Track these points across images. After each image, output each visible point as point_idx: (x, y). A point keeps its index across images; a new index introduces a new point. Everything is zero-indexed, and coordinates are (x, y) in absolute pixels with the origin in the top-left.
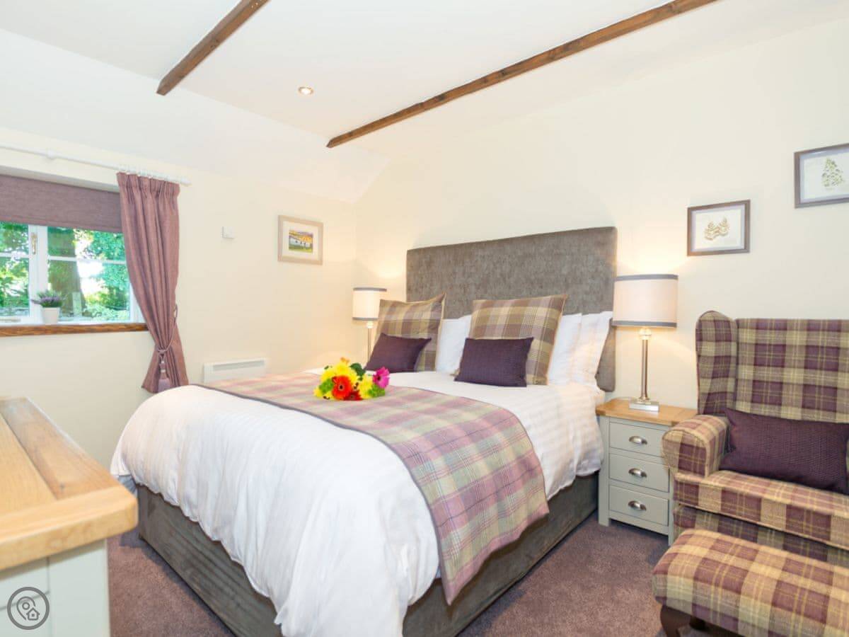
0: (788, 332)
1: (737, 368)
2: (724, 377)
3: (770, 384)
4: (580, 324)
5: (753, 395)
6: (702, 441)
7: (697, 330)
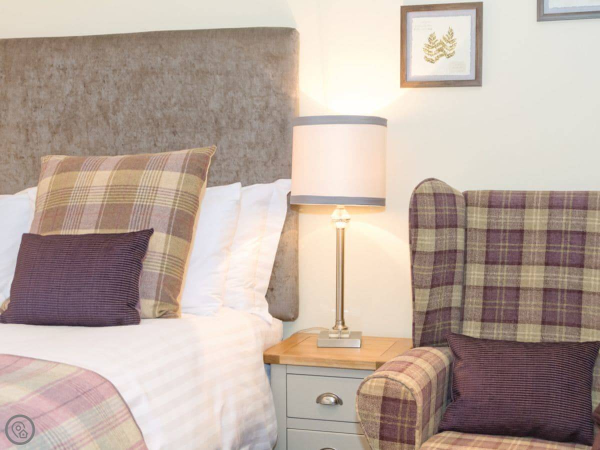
0: (527, 211)
1: (465, 269)
2: (447, 284)
3: (504, 291)
4: (238, 203)
5: (484, 309)
6: (412, 390)
7: (410, 210)
